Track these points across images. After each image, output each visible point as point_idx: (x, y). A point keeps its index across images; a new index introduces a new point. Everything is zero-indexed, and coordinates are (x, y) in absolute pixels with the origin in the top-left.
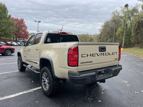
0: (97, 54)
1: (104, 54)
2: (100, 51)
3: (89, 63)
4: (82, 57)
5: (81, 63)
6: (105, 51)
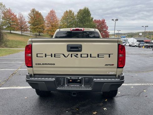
0: (63, 55)
1: (77, 55)
2: (68, 51)
3: (49, 66)
4: (37, 57)
5: (36, 64)
6: (81, 51)
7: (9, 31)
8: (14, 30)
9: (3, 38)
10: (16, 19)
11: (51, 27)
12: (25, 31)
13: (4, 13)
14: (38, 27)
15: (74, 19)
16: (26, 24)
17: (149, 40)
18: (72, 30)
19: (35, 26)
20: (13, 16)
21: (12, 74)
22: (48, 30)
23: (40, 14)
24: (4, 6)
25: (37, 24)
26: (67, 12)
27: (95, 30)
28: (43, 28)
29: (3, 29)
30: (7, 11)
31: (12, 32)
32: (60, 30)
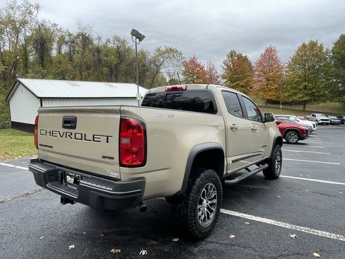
0: (59, 133)
1: (71, 134)
2: (64, 127)
6: (74, 128)
10: (204, 74)
14: (237, 85)
16: (219, 80)
19: (235, 82)
20: (198, 69)
26: (304, 46)
28: (249, 84)
30: (189, 61)
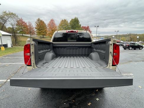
7: (21, 35)
8: (25, 34)
9: (17, 39)
10: (27, 26)
11: (51, 31)
12: (33, 34)
13: (18, 22)
14: (42, 32)
15: (68, 26)
16: (34, 29)
17: (119, 40)
18: (67, 32)
19: (40, 30)
20: (24, 24)
21: (20, 67)
22: (49, 34)
23: (43, 22)
24: (17, 16)
25: (42, 30)
26: (63, 20)
27: (87, 32)
28: (46, 32)
29: (17, 33)
30: (19, 20)
31: (24, 35)
32: (57, 32)
